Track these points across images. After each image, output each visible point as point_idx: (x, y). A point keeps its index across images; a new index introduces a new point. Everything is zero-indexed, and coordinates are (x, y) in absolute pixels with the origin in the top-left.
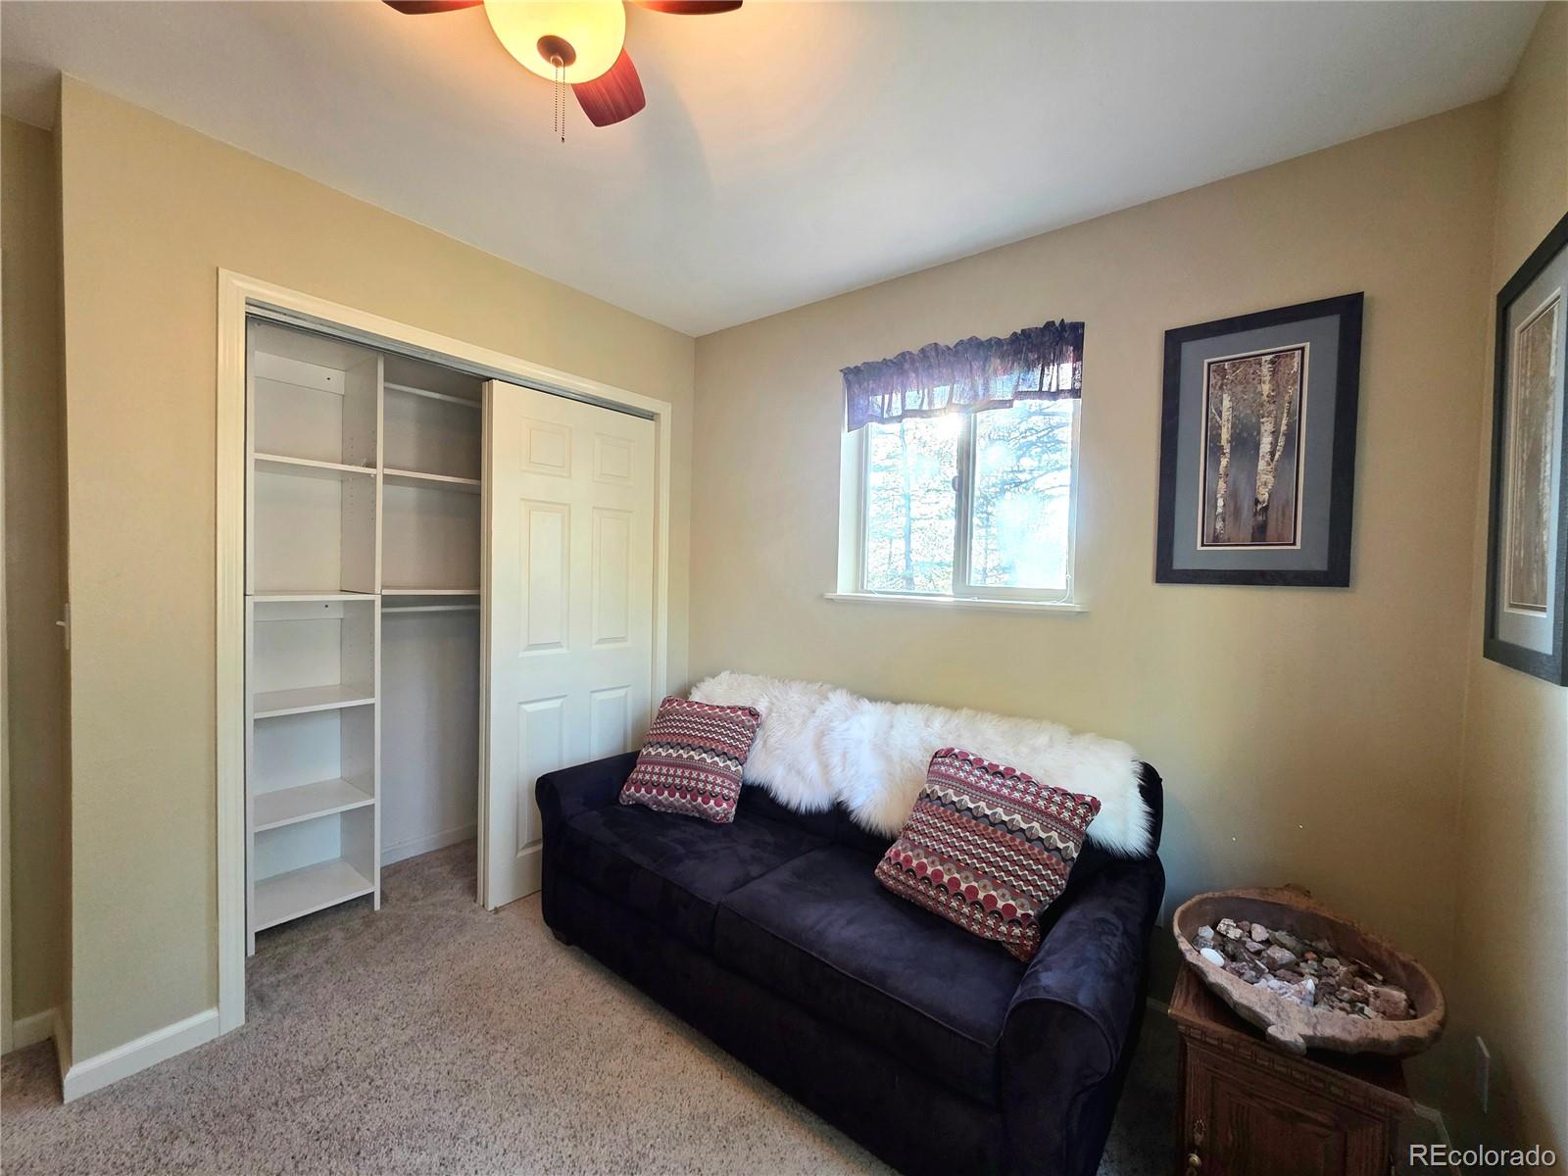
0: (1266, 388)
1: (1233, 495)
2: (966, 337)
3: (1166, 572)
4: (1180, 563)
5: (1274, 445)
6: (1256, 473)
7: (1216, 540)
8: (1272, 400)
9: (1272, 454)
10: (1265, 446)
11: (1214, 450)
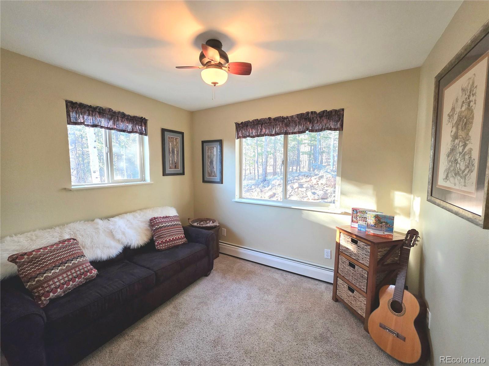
0: (175, 143)
1: (172, 161)
2: (122, 111)
3: (164, 174)
4: (167, 172)
5: (176, 152)
6: (174, 157)
7: (171, 168)
8: (176, 145)
9: (176, 154)
10: (175, 153)
11: (169, 152)
